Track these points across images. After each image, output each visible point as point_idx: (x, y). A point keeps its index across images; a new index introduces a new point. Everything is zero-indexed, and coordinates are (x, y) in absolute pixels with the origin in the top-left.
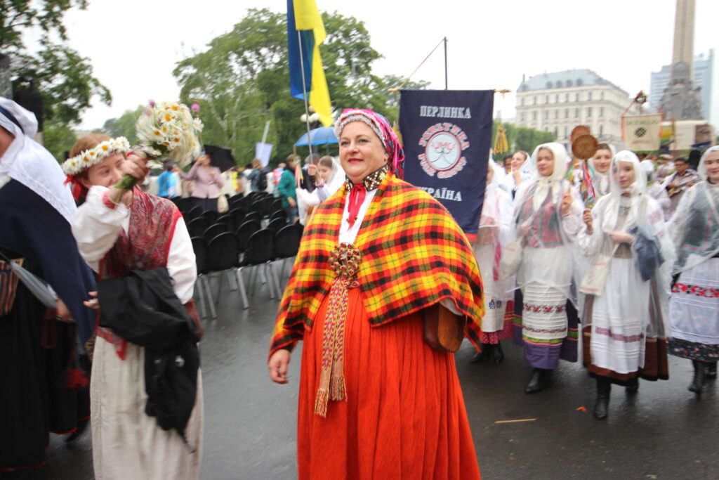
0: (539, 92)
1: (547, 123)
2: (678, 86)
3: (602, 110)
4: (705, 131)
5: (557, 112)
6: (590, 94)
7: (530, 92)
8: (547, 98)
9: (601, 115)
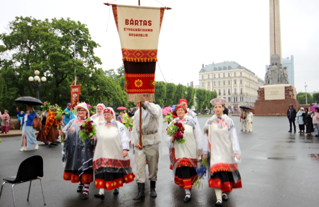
0: (211, 72)
1: (215, 87)
2: (275, 66)
3: (241, 81)
4: (290, 90)
5: (219, 82)
6: (235, 73)
7: (206, 72)
8: (215, 75)
9: (241, 83)
